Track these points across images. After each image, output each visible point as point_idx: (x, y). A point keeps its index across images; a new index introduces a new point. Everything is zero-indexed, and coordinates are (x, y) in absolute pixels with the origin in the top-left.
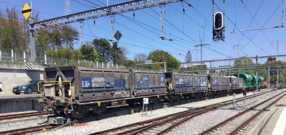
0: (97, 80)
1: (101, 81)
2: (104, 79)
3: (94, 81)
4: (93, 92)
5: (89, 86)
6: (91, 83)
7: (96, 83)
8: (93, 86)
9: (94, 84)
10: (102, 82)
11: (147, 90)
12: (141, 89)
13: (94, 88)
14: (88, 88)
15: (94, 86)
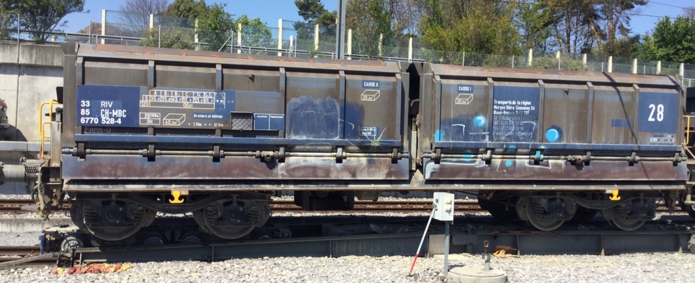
0: (172, 100)
1: (195, 105)
2: (219, 97)
3: (152, 104)
4: (144, 145)
5: (119, 121)
6: (133, 109)
7: (164, 113)
8: (145, 121)
9: (155, 115)
10: (199, 109)
11: (523, 161)
12: (476, 151)
13: (151, 130)
14: (115, 129)
15: (150, 122)
